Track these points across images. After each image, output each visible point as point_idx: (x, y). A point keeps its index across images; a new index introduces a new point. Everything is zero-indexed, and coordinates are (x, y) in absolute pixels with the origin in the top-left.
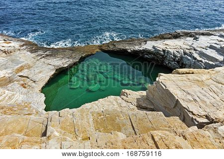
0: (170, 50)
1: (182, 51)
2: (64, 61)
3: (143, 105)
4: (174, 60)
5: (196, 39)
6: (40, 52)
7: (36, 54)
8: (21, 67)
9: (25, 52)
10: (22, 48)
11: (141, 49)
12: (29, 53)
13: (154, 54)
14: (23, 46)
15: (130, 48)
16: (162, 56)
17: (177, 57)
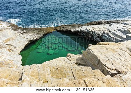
0: (95, 31)
1: (103, 32)
2: (34, 36)
3: (80, 63)
4: (98, 37)
5: (111, 25)
6: (20, 31)
7: (17, 31)
8: (8, 39)
9: (11, 30)
10: (9, 28)
12: (13, 31)
13: (87, 33)
14: (9, 26)
15: (73, 29)
16: (91, 34)
17: (100, 35)
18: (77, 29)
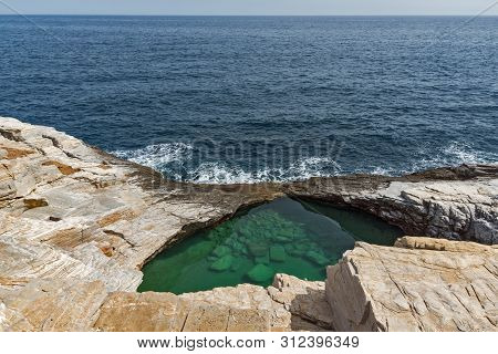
0: (441, 203)
1: (472, 207)
2: (203, 210)
4: (452, 228)
6: (162, 190)
7: (154, 192)
8: (116, 214)
9: (133, 186)
11: (374, 196)
12: (140, 189)
13: (403, 211)
14: (132, 175)
15: (348, 194)
16: (423, 215)
17: (460, 221)
18: (365, 194)
